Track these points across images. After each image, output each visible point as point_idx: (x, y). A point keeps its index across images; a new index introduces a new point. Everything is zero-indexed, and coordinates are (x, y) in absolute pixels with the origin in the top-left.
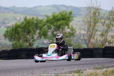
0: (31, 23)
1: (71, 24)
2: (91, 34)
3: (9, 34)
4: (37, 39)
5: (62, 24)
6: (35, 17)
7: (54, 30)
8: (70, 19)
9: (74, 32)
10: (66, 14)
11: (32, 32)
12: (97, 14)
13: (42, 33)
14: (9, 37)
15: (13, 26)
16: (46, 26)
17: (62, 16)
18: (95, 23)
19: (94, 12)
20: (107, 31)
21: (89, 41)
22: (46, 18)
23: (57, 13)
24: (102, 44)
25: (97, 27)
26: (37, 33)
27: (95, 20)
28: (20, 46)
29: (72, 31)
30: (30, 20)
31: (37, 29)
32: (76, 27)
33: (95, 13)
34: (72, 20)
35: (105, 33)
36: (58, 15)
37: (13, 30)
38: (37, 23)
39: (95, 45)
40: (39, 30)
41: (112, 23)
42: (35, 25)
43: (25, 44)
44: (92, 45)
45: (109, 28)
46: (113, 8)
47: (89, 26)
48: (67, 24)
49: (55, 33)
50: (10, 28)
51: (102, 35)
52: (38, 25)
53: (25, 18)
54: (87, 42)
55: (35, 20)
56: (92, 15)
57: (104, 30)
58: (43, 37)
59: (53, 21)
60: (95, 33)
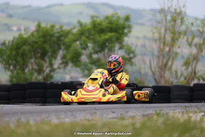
0: (48, 38)
1: (126, 39)
2: (165, 61)
4: (59, 68)
5: (109, 40)
6: (57, 25)
7: (92, 51)
8: (126, 31)
9: (132, 55)
10: (118, 20)
12: (179, 22)
13: (69, 57)
15: (13, 41)
16: (78, 43)
17: (111, 23)
18: (174, 40)
19: (172, 17)
24: (186, 81)
25: (177, 47)
26: (59, 58)
27: (174, 33)
28: (26, 79)
29: (129, 54)
30: (47, 31)
31: (60, 49)
32: (136, 46)
33: (174, 20)
34: (130, 32)
35: (193, 61)
38: (61, 36)
40: (63, 51)
42: (56, 40)
43: (34, 77)
44: (166, 83)
45: (202, 51)
47: (162, 45)
48: (119, 39)
49: (95, 56)
51: (187, 64)
52: (61, 41)
53: (39, 26)
54: (156, 77)
55: (56, 31)
56: (168, 24)
58: (70, 64)
59: (93, 32)
60: (173, 59)
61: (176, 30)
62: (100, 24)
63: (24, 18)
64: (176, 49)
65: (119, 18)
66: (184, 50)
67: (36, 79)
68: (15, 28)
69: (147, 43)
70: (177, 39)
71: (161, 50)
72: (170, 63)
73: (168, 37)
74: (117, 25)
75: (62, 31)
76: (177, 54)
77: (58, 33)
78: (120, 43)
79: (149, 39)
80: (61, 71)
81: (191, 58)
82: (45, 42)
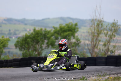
0: (40, 34)
1: (76, 35)
2: (94, 44)
3: (19, 44)
4: (45, 48)
5: (69, 35)
6: (44, 29)
9: (79, 42)
11: (41, 42)
12: (100, 26)
13: (49, 43)
14: (20, 47)
15: (23, 37)
16: (54, 37)
17: (68, 27)
18: (98, 34)
19: (97, 23)
20: (109, 42)
21: (93, 51)
22: (53, 30)
23: (64, 25)
24: (104, 53)
26: (45, 44)
27: (98, 31)
28: (30, 55)
29: (77, 41)
30: (39, 31)
31: (45, 39)
32: (81, 38)
33: (98, 25)
34: (77, 31)
35: (108, 44)
36: (64, 26)
37: (23, 40)
38: (46, 34)
39: (98, 54)
40: (47, 40)
41: (114, 34)
42: (43, 35)
44: (95, 54)
46: (114, 20)
47: (93, 37)
50: (20, 39)
51: (105, 45)
52: (46, 36)
54: (91, 52)
55: (43, 31)
56: (96, 27)
57: (106, 40)
58: (50, 46)
59: (60, 32)
61: (100, 30)
62: (63, 28)
64: (99, 38)
65: (72, 25)
66: (103, 38)
67: (35, 54)
68: (28, 30)
70: (100, 34)
71: (92, 39)
73: (96, 34)
74: (71, 28)
75: (47, 31)
78: (74, 36)
80: (46, 50)
82: (38, 37)
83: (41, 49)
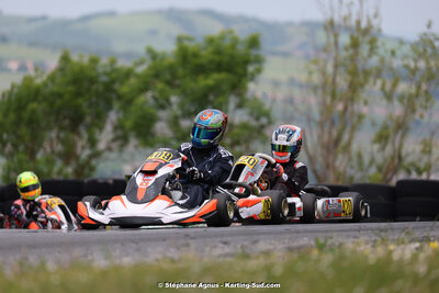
0: (86, 84)
1: (251, 86)
2: (335, 133)
4: (109, 149)
5: (216, 90)
7: (179, 112)
8: (251, 69)
9: (264, 121)
10: (233, 47)
12: (364, 50)
13: (129, 124)
16: (149, 95)
17: (218, 52)
18: (354, 88)
20: (401, 127)
22: (148, 61)
23: (197, 42)
24: (380, 176)
25: (362, 102)
26: (109, 128)
27: (354, 73)
29: (257, 119)
30: (82, 70)
31: (109, 107)
33: (355, 45)
34: (259, 71)
35: (396, 132)
37: (8, 108)
38: (113, 82)
40: (118, 112)
41: (424, 87)
42: (101, 88)
43: (56, 169)
44: (338, 179)
45: (414, 111)
46: (429, 26)
47: (329, 99)
48: (237, 87)
49: (186, 124)
51: (382, 138)
52: (114, 91)
53: (65, 59)
54: (318, 167)
55: (101, 70)
58: (133, 141)
59: (181, 72)
60: (353, 129)
61: (360, 67)
62: (195, 55)
63: (32, 44)
64: (359, 107)
65: (235, 41)
66: (376, 109)
67: (60, 173)
68: (13, 66)
69: (297, 94)
70: (362, 86)
71: (326, 110)
72: (346, 137)
73: (342, 83)
74: (232, 57)
75: (114, 70)
76: (361, 117)
77: (106, 74)
78: (240, 95)
79: (301, 86)
80: (113, 155)
81: (392, 126)
82: (78, 94)
83: (87, 152)
